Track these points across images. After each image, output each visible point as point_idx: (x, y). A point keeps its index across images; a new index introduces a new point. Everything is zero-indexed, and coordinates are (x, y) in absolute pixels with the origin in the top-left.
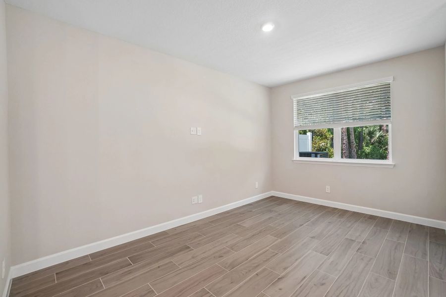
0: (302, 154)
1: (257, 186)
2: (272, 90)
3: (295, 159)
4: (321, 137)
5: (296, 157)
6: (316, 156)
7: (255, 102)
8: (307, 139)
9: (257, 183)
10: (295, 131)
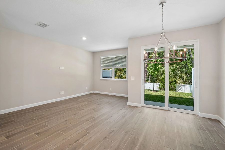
0: (103, 77)
1: (87, 89)
2: (94, 54)
3: (101, 79)
4: (120, 71)
5: (102, 78)
6: (109, 78)
7: (87, 58)
8: (110, 72)
9: (87, 88)
10: (101, 69)
